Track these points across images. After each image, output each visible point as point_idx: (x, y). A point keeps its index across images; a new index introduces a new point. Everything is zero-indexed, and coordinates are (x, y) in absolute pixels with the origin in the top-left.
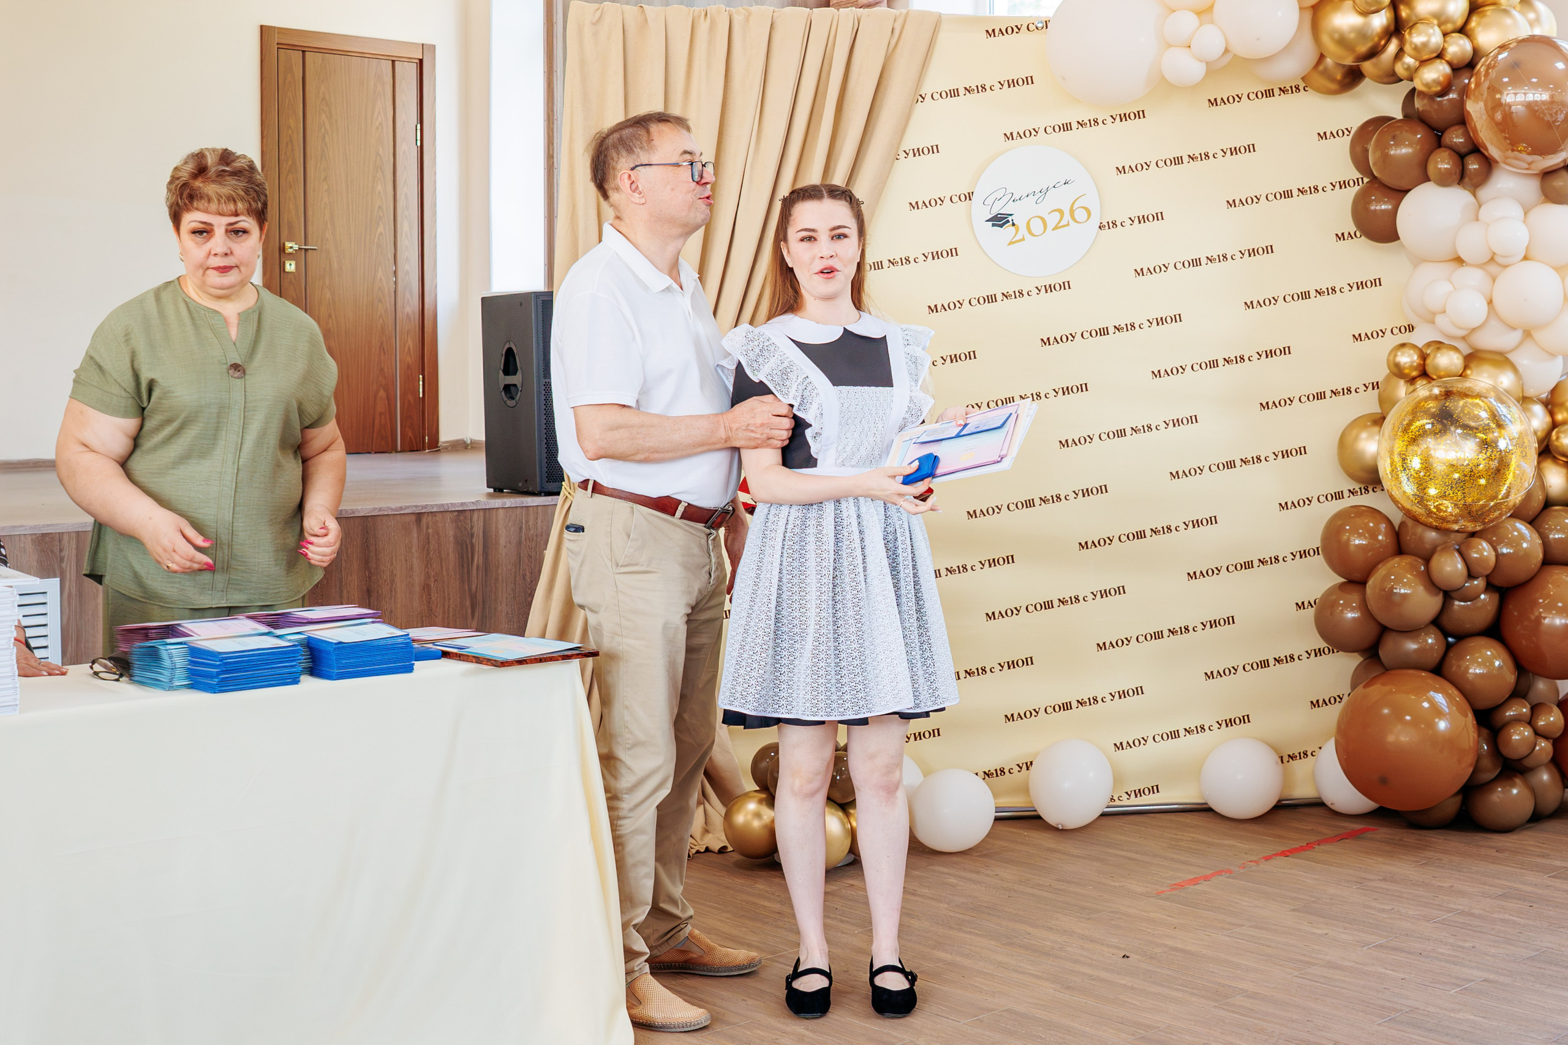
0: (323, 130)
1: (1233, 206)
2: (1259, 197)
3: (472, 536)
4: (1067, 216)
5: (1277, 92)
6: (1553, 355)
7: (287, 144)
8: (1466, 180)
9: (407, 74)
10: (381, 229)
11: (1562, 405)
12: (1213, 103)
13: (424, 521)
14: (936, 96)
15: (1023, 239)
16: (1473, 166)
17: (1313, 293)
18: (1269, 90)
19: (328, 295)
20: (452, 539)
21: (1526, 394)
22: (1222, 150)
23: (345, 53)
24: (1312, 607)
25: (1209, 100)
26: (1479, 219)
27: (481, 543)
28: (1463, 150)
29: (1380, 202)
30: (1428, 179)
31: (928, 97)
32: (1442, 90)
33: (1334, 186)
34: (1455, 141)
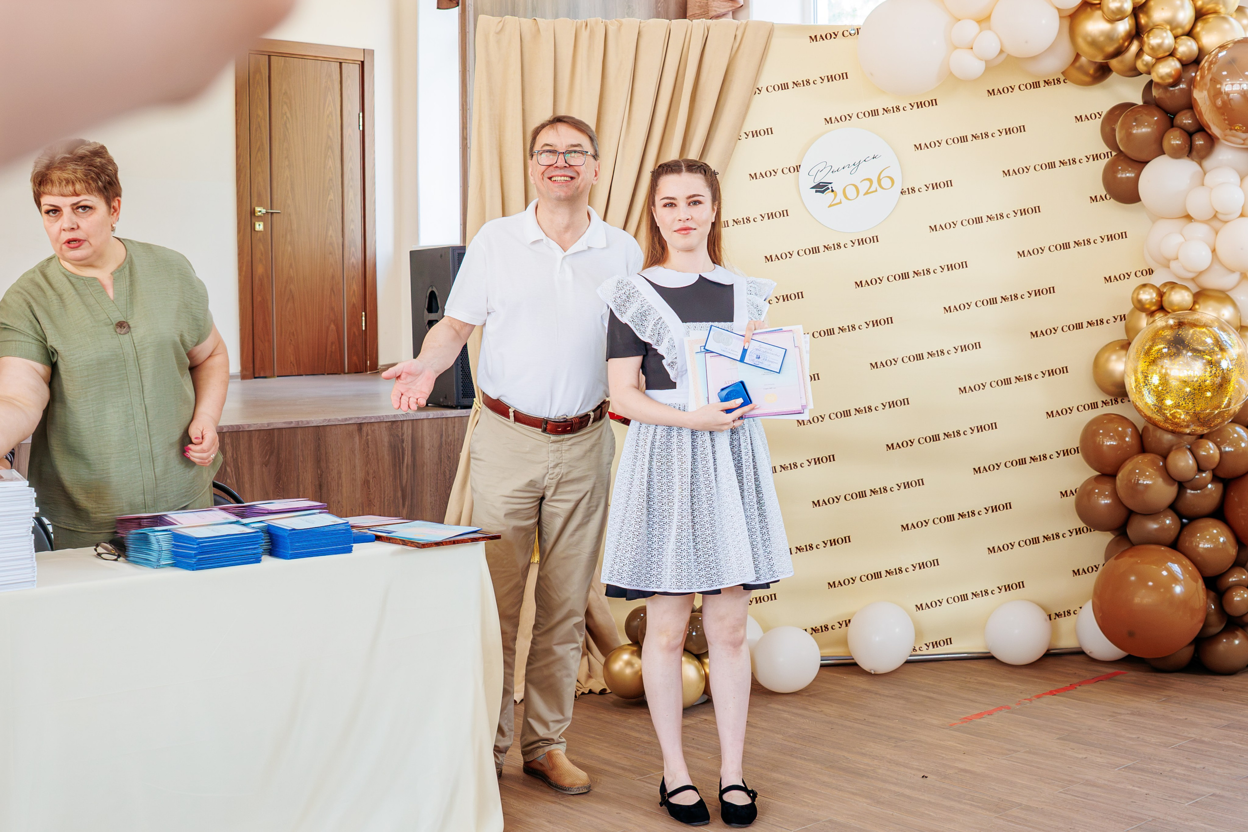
0: (285, 116)
1: (1008, 174)
2: (1028, 168)
3: (403, 442)
4: (875, 184)
5: (1042, 84)
7: (256, 130)
8: (1194, 153)
9: (352, 73)
10: (331, 197)
12: (991, 93)
13: (365, 429)
14: (770, 89)
15: (840, 203)
16: (1199, 142)
17: (1072, 244)
18: (1036, 83)
19: (290, 248)
20: (386, 444)
21: (1243, 324)
22: (999, 130)
23: (302, 57)
24: (1073, 495)
25: (988, 91)
26: (1205, 184)
27: (410, 449)
28: (1192, 129)
29: (1125, 171)
30: (1164, 153)
31: (764, 90)
32: (1173, 82)
33: (1089, 159)
34: (1184, 122)
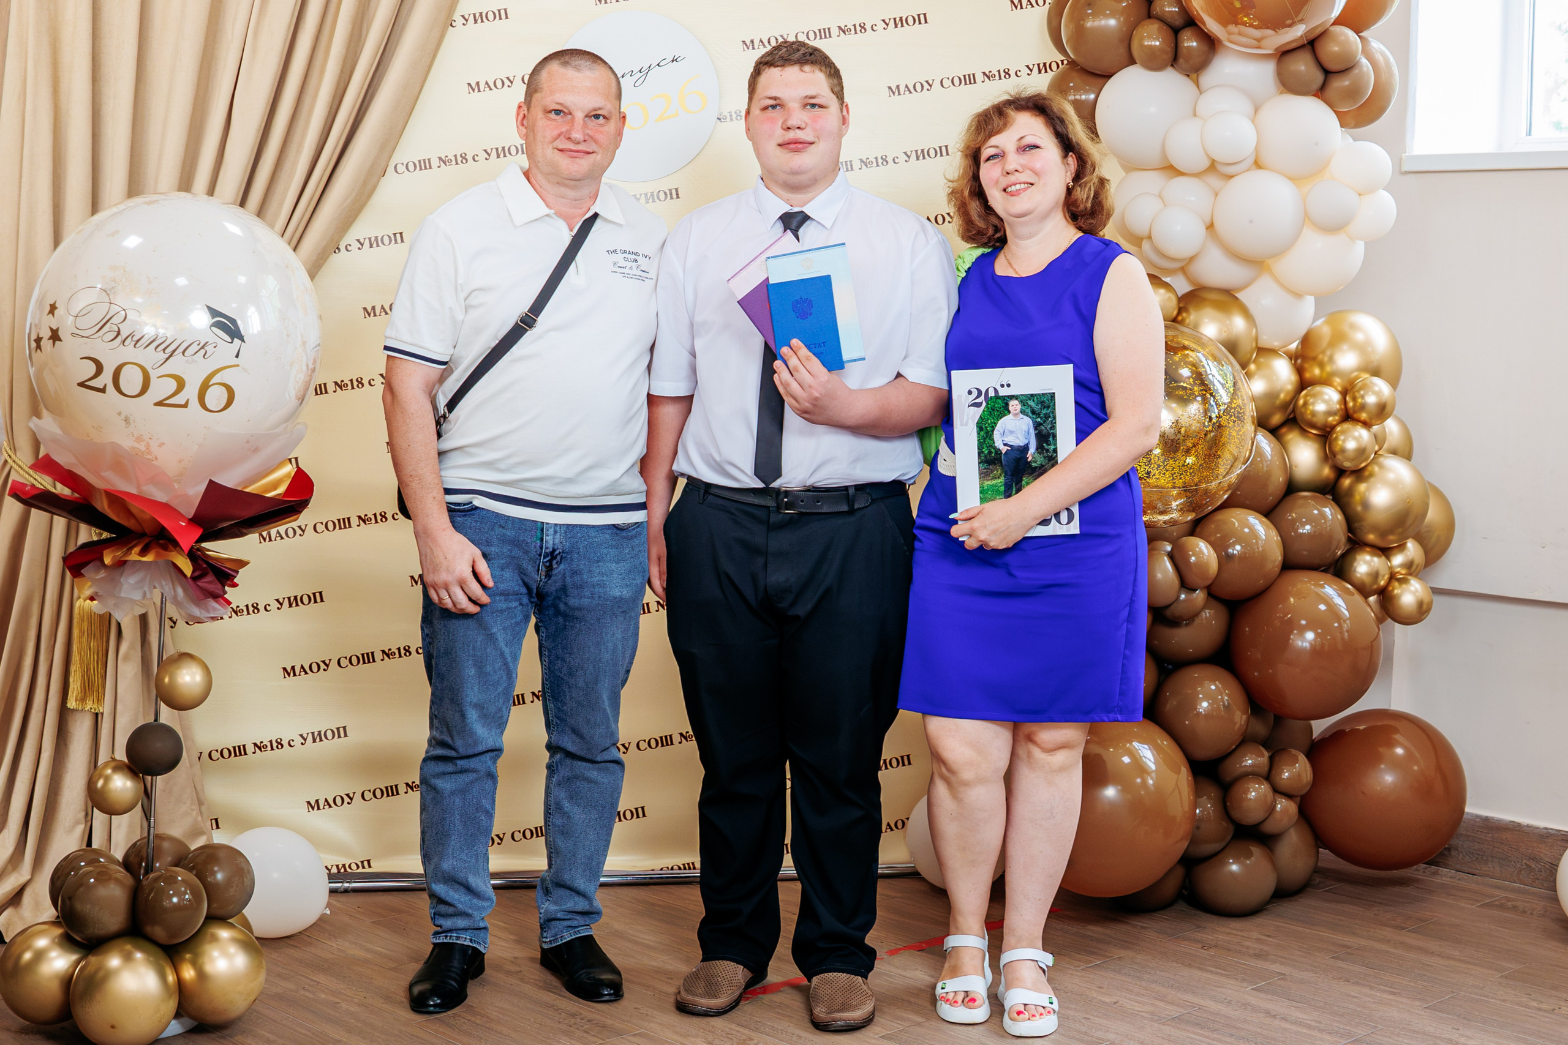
1: (897, 93)
2: (931, 82)
4: (676, 105)
6: (1298, 295)
8: (1181, 61)
11: (1314, 359)
16: (1190, 42)
21: (1262, 344)
22: (884, 21)
26: (1198, 113)
28: (1178, 22)
29: (1079, 91)
30: (1132, 61)
33: (1031, 71)
34: (1167, 9)
